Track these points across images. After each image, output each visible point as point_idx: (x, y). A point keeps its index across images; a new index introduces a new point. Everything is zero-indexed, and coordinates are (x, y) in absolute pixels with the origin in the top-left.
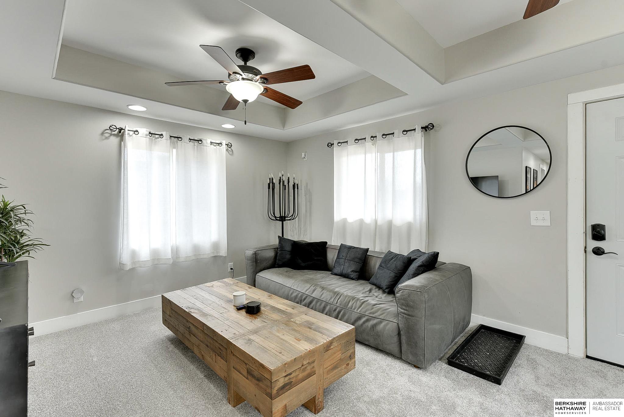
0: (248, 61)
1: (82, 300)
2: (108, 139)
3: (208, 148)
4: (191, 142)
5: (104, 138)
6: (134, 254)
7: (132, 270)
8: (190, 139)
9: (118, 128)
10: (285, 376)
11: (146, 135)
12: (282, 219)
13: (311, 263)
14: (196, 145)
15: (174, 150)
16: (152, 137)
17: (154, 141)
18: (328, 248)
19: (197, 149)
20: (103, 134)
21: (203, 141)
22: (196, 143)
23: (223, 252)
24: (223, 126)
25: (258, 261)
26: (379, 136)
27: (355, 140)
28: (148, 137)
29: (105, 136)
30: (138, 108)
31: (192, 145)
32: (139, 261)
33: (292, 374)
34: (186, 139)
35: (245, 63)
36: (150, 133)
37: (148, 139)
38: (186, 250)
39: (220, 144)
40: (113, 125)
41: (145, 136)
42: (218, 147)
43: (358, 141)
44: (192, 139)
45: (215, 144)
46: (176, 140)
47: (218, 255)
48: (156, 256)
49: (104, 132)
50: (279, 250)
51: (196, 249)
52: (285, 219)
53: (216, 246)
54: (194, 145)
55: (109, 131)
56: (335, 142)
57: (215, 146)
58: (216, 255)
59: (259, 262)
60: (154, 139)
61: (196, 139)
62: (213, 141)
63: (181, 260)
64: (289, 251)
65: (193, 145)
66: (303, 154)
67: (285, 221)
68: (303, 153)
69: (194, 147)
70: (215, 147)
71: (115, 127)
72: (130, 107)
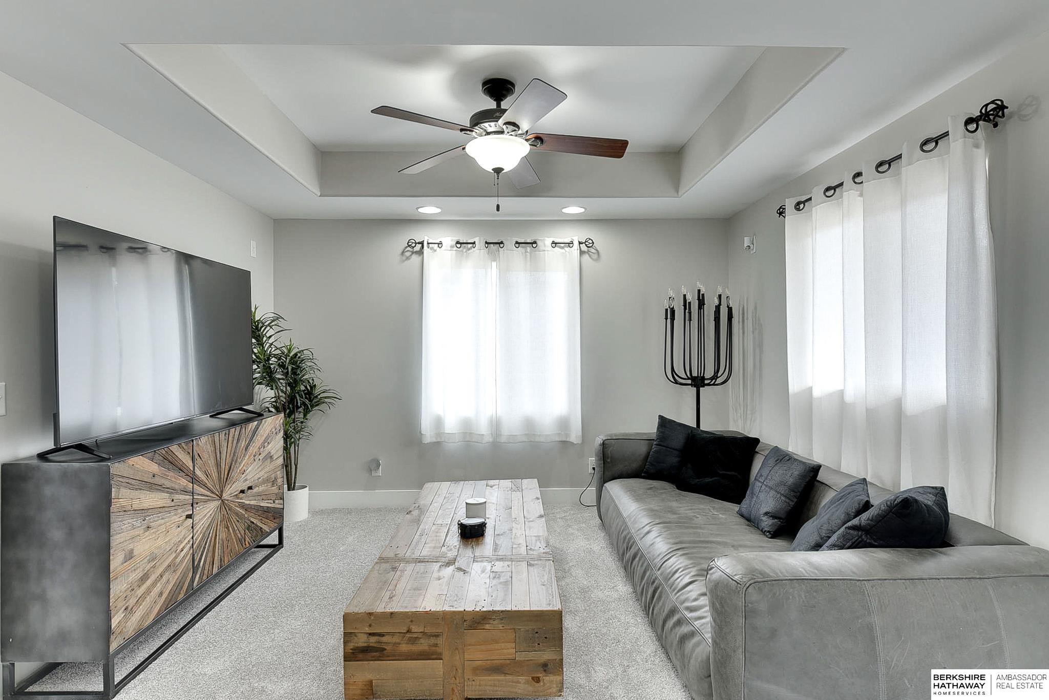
0: (502, 100)
1: (380, 475)
2: (409, 259)
3: (546, 254)
4: (519, 248)
5: (404, 258)
6: (439, 422)
7: (437, 444)
8: (517, 243)
9: (417, 242)
10: (370, 634)
11: (452, 247)
12: (698, 382)
13: (711, 480)
14: (529, 251)
15: (494, 264)
16: (461, 249)
17: (465, 253)
18: (757, 453)
19: (530, 260)
20: (403, 253)
21: (538, 243)
22: (528, 248)
23: (575, 436)
24: (565, 211)
25: (608, 458)
26: (868, 171)
27: (824, 193)
28: (455, 248)
29: (405, 256)
30: (429, 209)
31: (522, 253)
32: (444, 433)
33: (383, 636)
34: (509, 243)
35: (499, 105)
36: (458, 243)
37: (455, 252)
38: (512, 426)
39: (570, 244)
40: (410, 240)
41: (450, 249)
42: (567, 249)
43: (833, 191)
44: (523, 241)
45: (562, 245)
46: (496, 247)
47: (568, 440)
48: (467, 428)
49: (405, 249)
50: (656, 445)
51: (529, 424)
52: (704, 382)
53: (563, 423)
54: (526, 252)
55: (409, 249)
56: (789, 205)
57: (562, 248)
58: (564, 439)
59: (609, 460)
60: (465, 250)
61: (528, 241)
62: (557, 239)
63: (503, 440)
64: (676, 450)
65: (524, 251)
66: (747, 241)
67: (703, 386)
68: (745, 238)
69: (526, 255)
70: (563, 251)
71: (414, 242)
72: (420, 210)
